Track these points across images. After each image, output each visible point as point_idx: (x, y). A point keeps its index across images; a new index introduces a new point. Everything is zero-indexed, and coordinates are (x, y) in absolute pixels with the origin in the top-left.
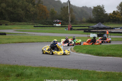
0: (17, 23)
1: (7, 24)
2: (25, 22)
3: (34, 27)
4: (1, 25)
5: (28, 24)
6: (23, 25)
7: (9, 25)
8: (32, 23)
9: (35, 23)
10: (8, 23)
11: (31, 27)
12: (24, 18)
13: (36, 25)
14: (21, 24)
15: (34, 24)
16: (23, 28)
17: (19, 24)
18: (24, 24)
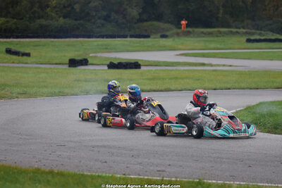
0: (196, 30)
1: (168, 33)
2: (223, 27)
3: (249, 41)
4: (148, 36)
5: (232, 33)
6: (217, 36)
7: (172, 36)
8: (244, 31)
9: (258, 29)
10: (168, 30)
11: (237, 42)
12: (220, 15)
13: (260, 34)
14: (210, 34)
15: (254, 31)
16: (213, 45)
17: (202, 32)
18: (220, 32)
